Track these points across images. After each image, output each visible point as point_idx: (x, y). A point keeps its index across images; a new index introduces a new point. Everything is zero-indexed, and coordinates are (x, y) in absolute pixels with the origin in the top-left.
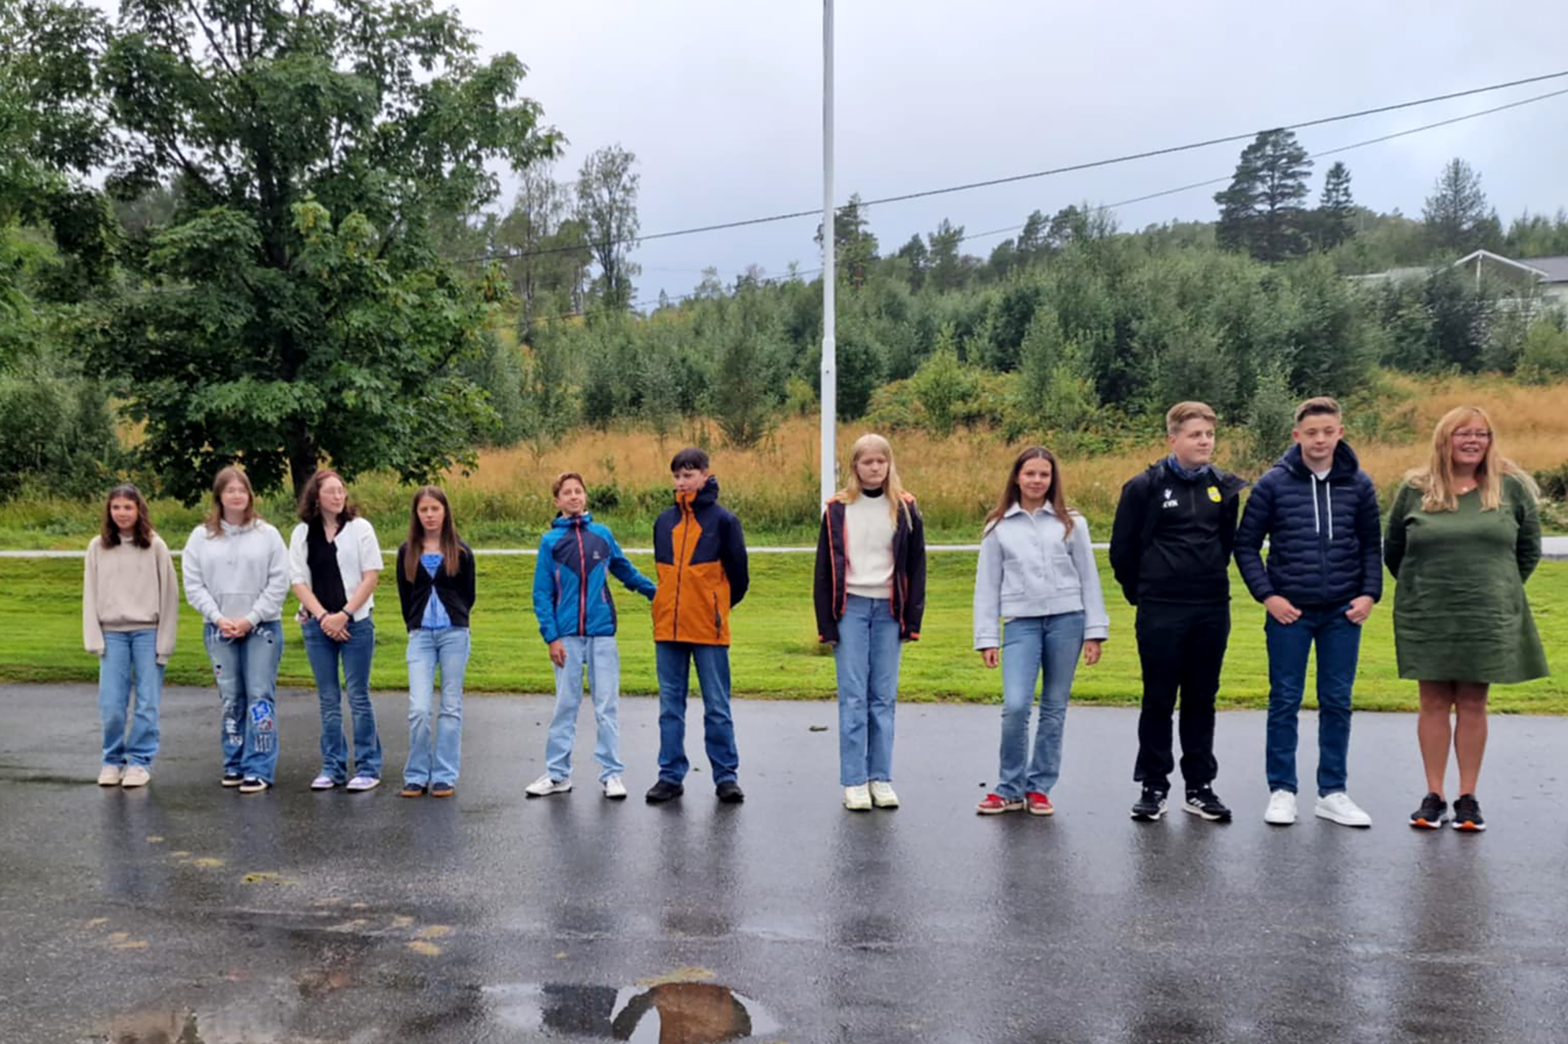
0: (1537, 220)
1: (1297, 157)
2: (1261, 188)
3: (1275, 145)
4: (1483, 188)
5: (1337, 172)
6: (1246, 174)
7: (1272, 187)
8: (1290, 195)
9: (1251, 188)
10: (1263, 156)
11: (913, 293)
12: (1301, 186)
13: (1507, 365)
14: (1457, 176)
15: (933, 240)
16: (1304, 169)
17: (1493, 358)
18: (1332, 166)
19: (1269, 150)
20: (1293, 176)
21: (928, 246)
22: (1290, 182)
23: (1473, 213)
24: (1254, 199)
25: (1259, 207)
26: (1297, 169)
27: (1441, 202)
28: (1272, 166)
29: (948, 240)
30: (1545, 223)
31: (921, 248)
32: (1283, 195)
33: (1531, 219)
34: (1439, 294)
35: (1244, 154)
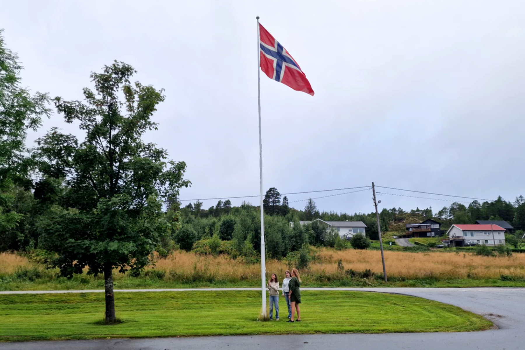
0: (326, 213)
1: (278, 194)
2: (271, 200)
3: (273, 191)
4: (316, 205)
5: (285, 198)
6: (267, 196)
7: (273, 200)
8: (277, 202)
9: (269, 200)
10: (271, 193)
11: (195, 218)
12: (279, 201)
13: (331, 245)
14: (310, 202)
15: (195, 205)
16: (280, 197)
17: (328, 243)
18: (284, 197)
19: (272, 192)
20: (277, 198)
21: (193, 206)
22: (277, 200)
23: (314, 210)
24: (270, 202)
25: (271, 204)
26: (278, 197)
27: (308, 207)
28: (273, 195)
29: (198, 205)
30: (328, 214)
31: (192, 207)
32: (276, 202)
33: (325, 213)
34: (315, 227)
35: (267, 192)
